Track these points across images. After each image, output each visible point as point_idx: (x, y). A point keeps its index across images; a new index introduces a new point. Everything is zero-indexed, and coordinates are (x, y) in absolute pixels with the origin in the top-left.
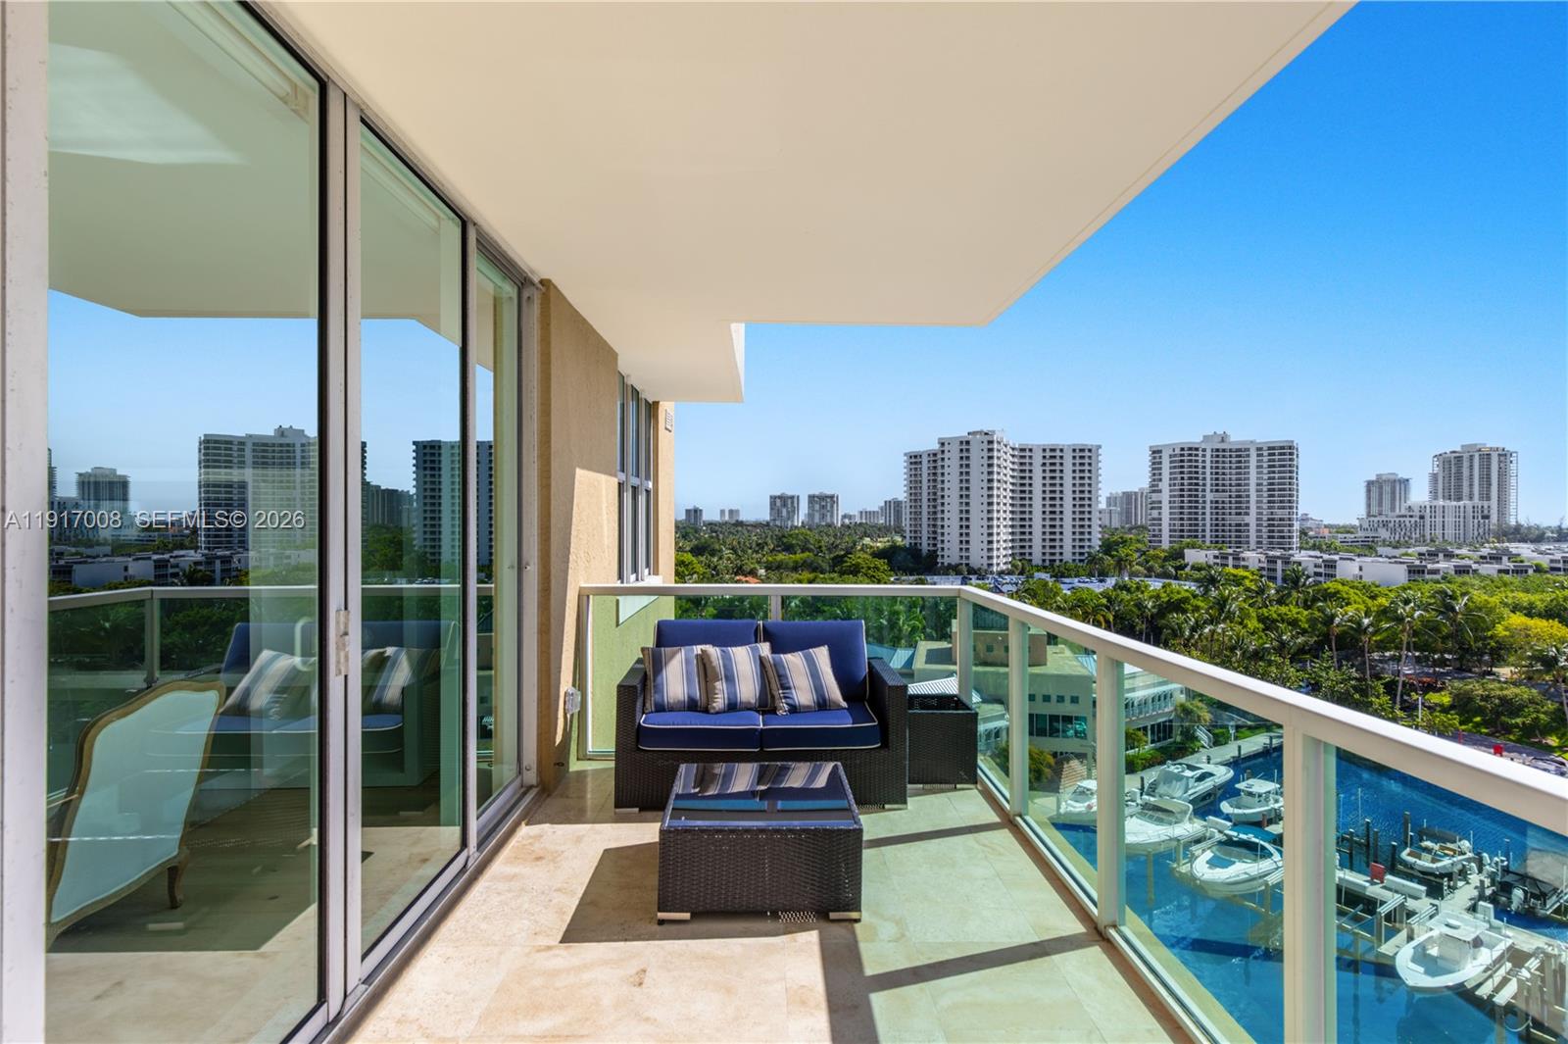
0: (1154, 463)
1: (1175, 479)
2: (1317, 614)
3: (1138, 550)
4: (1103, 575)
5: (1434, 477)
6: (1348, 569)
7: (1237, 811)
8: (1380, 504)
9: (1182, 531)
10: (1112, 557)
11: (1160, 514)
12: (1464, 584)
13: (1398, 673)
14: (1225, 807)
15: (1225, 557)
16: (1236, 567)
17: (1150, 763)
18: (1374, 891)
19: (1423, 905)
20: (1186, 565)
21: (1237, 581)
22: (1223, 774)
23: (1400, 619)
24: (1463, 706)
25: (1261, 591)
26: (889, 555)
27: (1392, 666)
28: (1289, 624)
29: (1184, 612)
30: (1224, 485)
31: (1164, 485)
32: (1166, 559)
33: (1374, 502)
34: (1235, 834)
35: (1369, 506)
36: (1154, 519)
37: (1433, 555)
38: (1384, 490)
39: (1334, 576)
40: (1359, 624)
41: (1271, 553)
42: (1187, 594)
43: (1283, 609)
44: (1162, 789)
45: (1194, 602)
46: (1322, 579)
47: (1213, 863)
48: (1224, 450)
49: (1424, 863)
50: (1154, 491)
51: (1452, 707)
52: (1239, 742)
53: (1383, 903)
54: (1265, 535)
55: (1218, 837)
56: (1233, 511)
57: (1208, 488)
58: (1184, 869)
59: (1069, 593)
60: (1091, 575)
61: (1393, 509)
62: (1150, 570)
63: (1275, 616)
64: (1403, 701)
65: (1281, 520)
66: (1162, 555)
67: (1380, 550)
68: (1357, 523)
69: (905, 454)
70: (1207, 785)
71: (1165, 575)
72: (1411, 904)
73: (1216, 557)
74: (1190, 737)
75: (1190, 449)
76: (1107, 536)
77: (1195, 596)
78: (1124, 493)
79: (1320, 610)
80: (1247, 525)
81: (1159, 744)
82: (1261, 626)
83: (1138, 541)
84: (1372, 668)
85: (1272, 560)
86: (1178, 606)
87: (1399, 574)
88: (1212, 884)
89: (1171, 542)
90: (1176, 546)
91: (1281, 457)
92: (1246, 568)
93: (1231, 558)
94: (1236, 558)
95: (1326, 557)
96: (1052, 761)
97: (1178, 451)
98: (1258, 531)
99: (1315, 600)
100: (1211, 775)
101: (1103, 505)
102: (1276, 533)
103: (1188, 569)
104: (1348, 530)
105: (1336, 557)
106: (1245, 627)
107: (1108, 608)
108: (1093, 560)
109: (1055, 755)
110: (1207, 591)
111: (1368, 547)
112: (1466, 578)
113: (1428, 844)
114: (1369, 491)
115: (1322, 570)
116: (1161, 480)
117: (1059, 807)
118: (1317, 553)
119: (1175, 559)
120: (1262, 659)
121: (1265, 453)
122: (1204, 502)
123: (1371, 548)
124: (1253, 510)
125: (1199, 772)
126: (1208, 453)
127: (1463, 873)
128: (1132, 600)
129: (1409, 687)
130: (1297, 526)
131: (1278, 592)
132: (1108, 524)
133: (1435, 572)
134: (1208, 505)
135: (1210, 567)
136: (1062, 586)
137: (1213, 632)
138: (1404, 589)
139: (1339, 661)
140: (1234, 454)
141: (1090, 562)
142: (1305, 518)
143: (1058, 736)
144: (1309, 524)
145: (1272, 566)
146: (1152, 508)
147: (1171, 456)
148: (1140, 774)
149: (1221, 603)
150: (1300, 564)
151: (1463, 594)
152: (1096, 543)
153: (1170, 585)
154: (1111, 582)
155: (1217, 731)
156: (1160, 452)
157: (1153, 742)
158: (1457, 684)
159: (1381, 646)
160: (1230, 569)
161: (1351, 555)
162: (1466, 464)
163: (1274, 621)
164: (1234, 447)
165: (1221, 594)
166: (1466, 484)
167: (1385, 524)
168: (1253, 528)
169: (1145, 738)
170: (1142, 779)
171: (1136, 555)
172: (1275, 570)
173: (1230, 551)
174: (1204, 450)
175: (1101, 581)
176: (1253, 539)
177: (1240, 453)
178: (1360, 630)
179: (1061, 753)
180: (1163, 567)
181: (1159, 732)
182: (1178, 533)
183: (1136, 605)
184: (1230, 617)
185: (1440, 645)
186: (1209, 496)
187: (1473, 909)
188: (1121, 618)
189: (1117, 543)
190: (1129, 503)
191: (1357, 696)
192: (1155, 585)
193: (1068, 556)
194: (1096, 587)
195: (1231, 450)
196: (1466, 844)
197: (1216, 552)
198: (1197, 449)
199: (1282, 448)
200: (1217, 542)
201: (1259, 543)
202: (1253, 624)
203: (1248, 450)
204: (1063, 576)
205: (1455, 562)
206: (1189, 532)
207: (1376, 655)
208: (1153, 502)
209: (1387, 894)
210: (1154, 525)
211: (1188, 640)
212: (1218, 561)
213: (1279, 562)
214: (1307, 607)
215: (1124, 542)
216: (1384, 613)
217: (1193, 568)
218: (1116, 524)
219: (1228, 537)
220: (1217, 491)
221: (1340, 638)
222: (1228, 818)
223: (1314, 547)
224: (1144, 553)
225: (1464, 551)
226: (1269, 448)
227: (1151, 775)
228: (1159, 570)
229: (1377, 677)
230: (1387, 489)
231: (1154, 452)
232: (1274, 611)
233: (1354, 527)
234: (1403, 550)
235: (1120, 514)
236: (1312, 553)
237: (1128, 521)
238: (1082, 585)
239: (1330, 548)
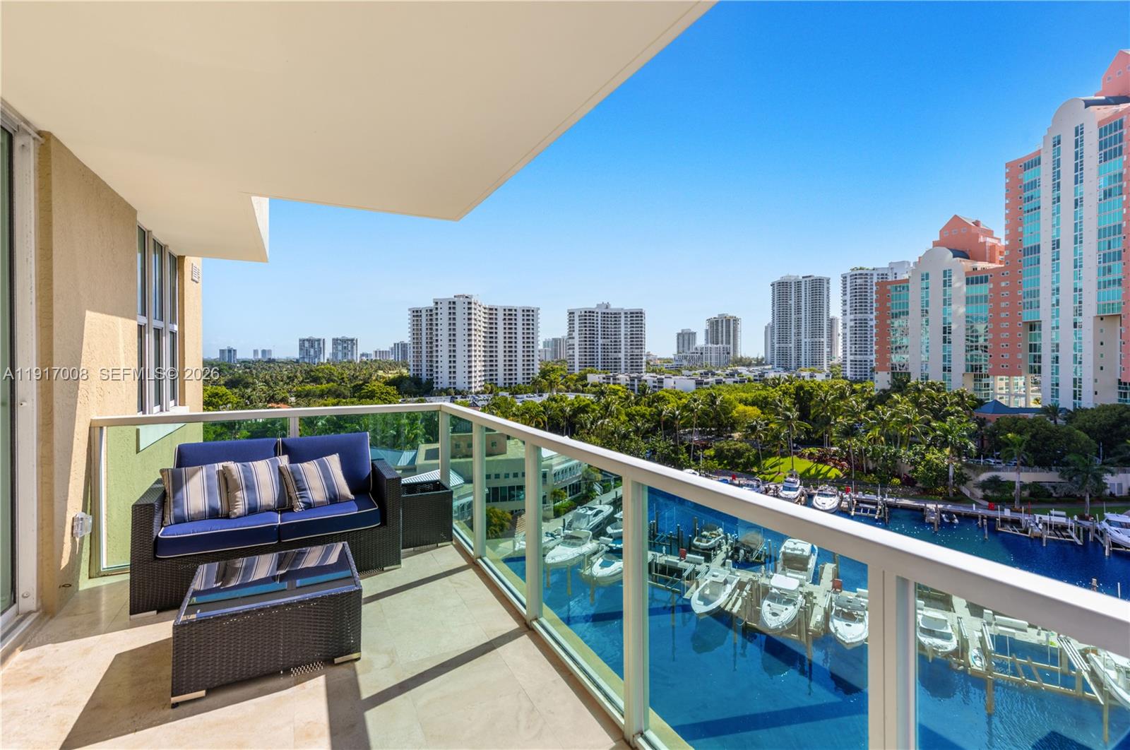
0: (570, 320)
1: (582, 330)
2: (654, 410)
3: (561, 375)
4: (541, 392)
5: (707, 331)
6: (669, 383)
7: (616, 531)
8: (683, 347)
9: (586, 363)
10: (546, 380)
11: (573, 352)
12: (719, 389)
13: (691, 440)
14: (609, 530)
15: (608, 378)
16: (614, 384)
17: (569, 509)
18: (681, 564)
19: (702, 568)
20: (588, 384)
21: (615, 392)
22: (607, 510)
23: (692, 410)
24: (720, 455)
25: (628, 397)
26: (398, 383)
27: (689, 437)
28: (641, 416)
29: (587, 413)
30: (608, 335)
31: (576, 334)
32: (577, 381)
33: (681, 345)
34: (614, 545)
35: (678, 347)
36: (570, 356)
37: (706, 374)
38: (685, 338)
39: (662, 387)
40: (674, 414)
41: (632, 375)
42: (589, 402)
43: (638, 408)
44: (575, 525)
45: (592, 406)
46: (656, 389)
47: (603, 566)
48: (608, 314)
49: (704, 544)
50: (570, 338)
51: (715, 456)
52: (616, 489)
53: (685, 570)
54: (629, 365)
55: (606, 548)
56: (613, 350)
57: (599, 336)
58: (587, 572)
59: (520, 404)
60: (534, 392)
61: (689, 349)
62: (568, 387)
63: (634, 412)
64: (694, 456)
65: (637, 355)
66: (575, 378)
67: (684, 372)
68: (673, 357)
69: (409, 310)
70: (600, 517)
71: (576, 391)
72: (698, 568)
73: (604, 378)
74: (591, 489)
75: (590, 312)
76: (543, 367)
77: (593, 403)
78: (553, 339)
79: (656, 407)
80: (620, 359)
81: (573, 497)
82: (627, 419)
83: (562, 369)
84: (680, 438)
85: (632, 379)
86: (583, 409)
87: (691, 385)
88: (602, 578)
89: (580, 370)
90: (583, 372)
91: (636, 318)
92: (619, 384)
93: (611, 379)
94: (614, 379)
95: (659, 376)
96: (510, 516)
97: (583, 314)
98: (626, 362)
99: (653, 402)
100: (602, 511)
101: (541, 347)
102: (634, 363)
103: (589, 386)
104: (668, 361)
105: (663, 377)
106: (619, 420)
107: (544, 413)
108: (535, 382)
109: (512, 513)
110: (599, 399)
111: (677, 370)
112: (720, 386)
113: (705, 533)
114: (678, 339)
115: (656, 384)
116: (574, 331)
117: (514, 547)
118: (654, 375)
119: (582, 380)
120: (627, 438)
121: (629, 316)
122: (598, 345)
123: (679, 371)
124: (623, 350)
125: (595, 511)
126: (600, 315)
127: (720, 546)
128: (558, 407)
129: (697, 448)
130: (644, 359)
131: (635, 398)
132: (544, 359)
133: (707, 383)
134: (600, 347)
135: (600, 384)
136: (516, 400)
137: (602, 424)
138: (693, 393)
139: (665, 436)
140: (613, 316)
141: (534, 384)
142: (648, 355)
143: (514, 500)
144: (650, 358)
145: (632, 383)
146: (569, 349)
147: (579, 316)
148: (563, 517)
149: (607, 407)
150: (646, 381)
151: (720, 395)
152: (537, 371)
153: (579, 396)
154: (546, 396)
155: (604, 484)
156: (573, 313)
157: (570, 496)
158: (717, 444)
159: (684, 427)
160: (611, 386)
161: (670, 375)
162: (720, 325)
163: (634, 415)
164: (613, 312)
165: (607, 401)
166: (720, 335)
167: (686, 358)
168: (623, 360)
169: (565, 494)
170: (564, 520)
171: (560, 379)
172: (634, 385)
173: (611, 374)
174: (597, 313)
175: (540, 396)
176: (623, 367)
177: (616, 315)
178: (675, 417)
179: (516, 511)
180: (575, 385)
181: (573, 488)
182: (584, 364)
183: (560, 410)
184: (611, 415)
185: (710, 423)
186: (600, 341)
187: (724, 565)
188: (552, 419)
189: (549, 371)
190: (556, 345)
191: (673, 455)
192: (571, 397)
193: (520, 381)
194: (537, 400)
195: (611, 314)
196: (721, 530)
197: (604, 376)
198: (593, 312)
199: (637, 313)
200: (604, 369)
201: (626, 369)
202: (623, 418)
203: (620, 314)
204: (517, 393)
205: (716, 377)
206: (589, 363)
207: (682, 431)
208: (570, 345)
209: (688, 564)
210: (570, 359)
211: (589, 430)
212: (605, 381)
213: (636, 380)
214: (650, 406)
215: (553, 370)
216: (686, 407)
217: (592, 385)
218: (549, 359)
219: (611, 366)
220: (604, 338)
221: (665, 423)
222: (610, 536)
223: (653, 371)
224: (565, 377)
225: (719, 372)
226: (631, 313)
227: (569, 517)
228: (573, 388)
229: (682, 443)
230: (686, 337)
231: (570, 313)
232: (634, 409)
233: (671, 359)
234: (693, 372)
235: (551, 352)
236: (652, 374)
237: (556, 357)
238: (529, 399)
239: (661, 372)
